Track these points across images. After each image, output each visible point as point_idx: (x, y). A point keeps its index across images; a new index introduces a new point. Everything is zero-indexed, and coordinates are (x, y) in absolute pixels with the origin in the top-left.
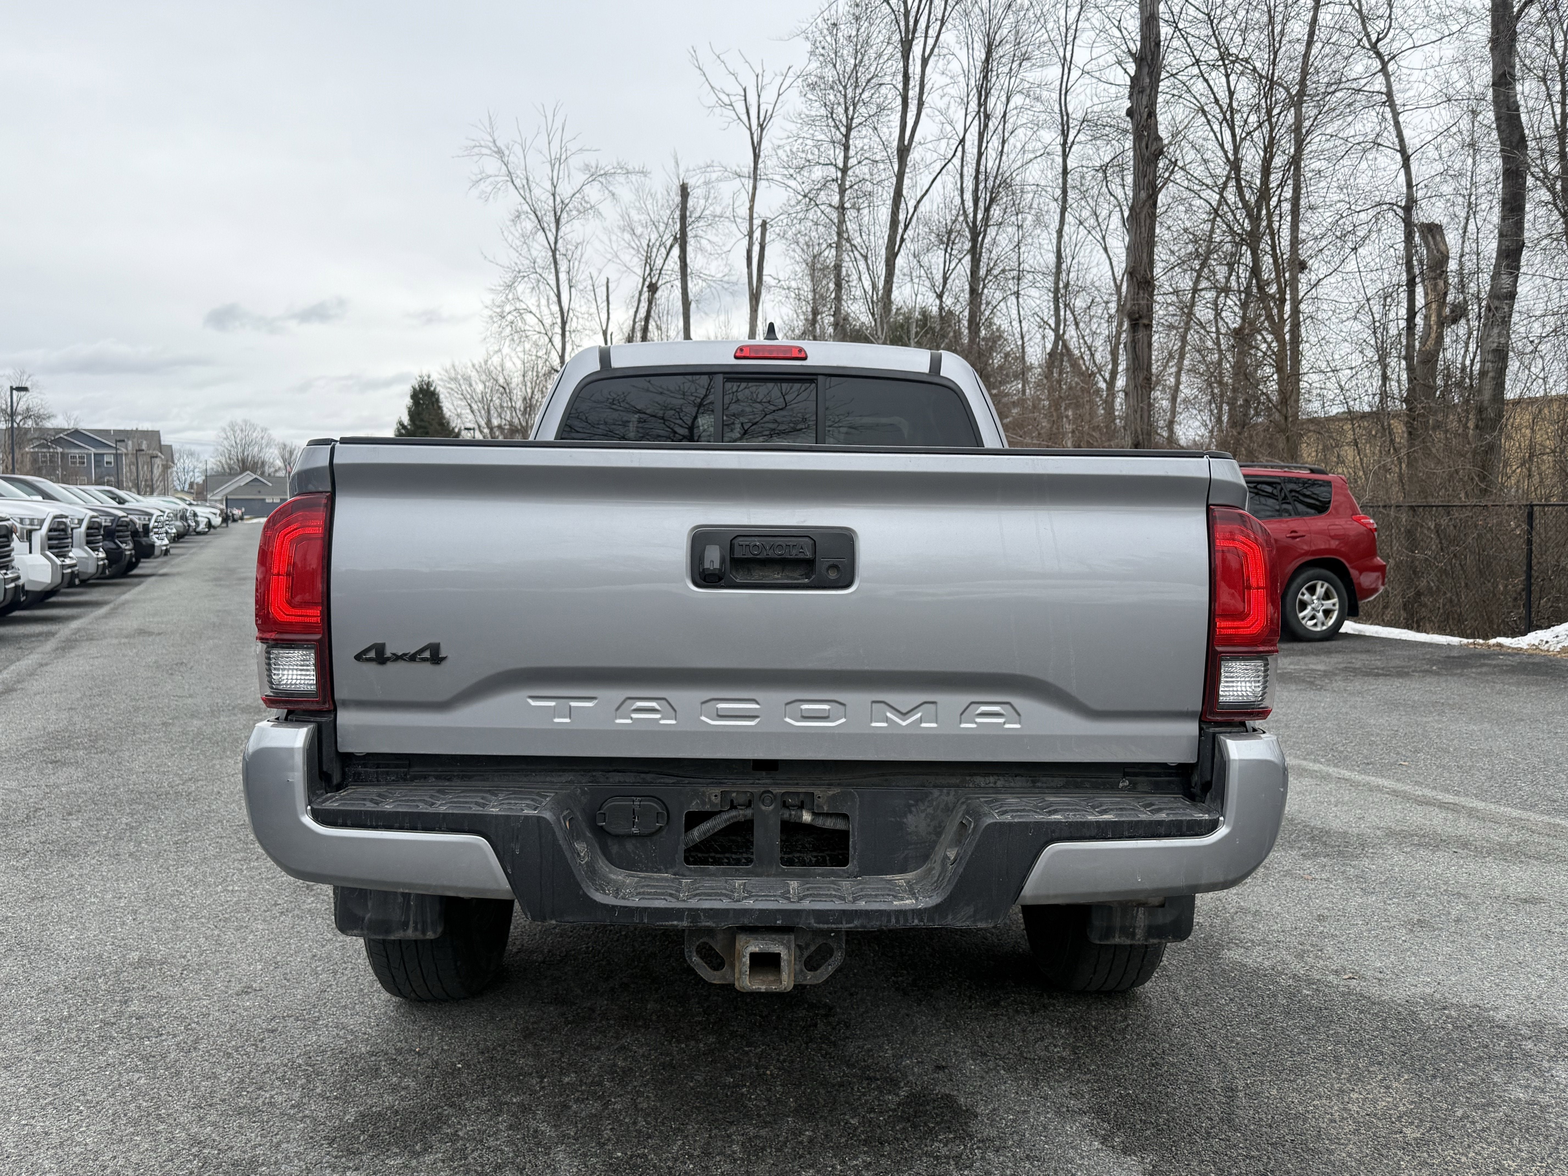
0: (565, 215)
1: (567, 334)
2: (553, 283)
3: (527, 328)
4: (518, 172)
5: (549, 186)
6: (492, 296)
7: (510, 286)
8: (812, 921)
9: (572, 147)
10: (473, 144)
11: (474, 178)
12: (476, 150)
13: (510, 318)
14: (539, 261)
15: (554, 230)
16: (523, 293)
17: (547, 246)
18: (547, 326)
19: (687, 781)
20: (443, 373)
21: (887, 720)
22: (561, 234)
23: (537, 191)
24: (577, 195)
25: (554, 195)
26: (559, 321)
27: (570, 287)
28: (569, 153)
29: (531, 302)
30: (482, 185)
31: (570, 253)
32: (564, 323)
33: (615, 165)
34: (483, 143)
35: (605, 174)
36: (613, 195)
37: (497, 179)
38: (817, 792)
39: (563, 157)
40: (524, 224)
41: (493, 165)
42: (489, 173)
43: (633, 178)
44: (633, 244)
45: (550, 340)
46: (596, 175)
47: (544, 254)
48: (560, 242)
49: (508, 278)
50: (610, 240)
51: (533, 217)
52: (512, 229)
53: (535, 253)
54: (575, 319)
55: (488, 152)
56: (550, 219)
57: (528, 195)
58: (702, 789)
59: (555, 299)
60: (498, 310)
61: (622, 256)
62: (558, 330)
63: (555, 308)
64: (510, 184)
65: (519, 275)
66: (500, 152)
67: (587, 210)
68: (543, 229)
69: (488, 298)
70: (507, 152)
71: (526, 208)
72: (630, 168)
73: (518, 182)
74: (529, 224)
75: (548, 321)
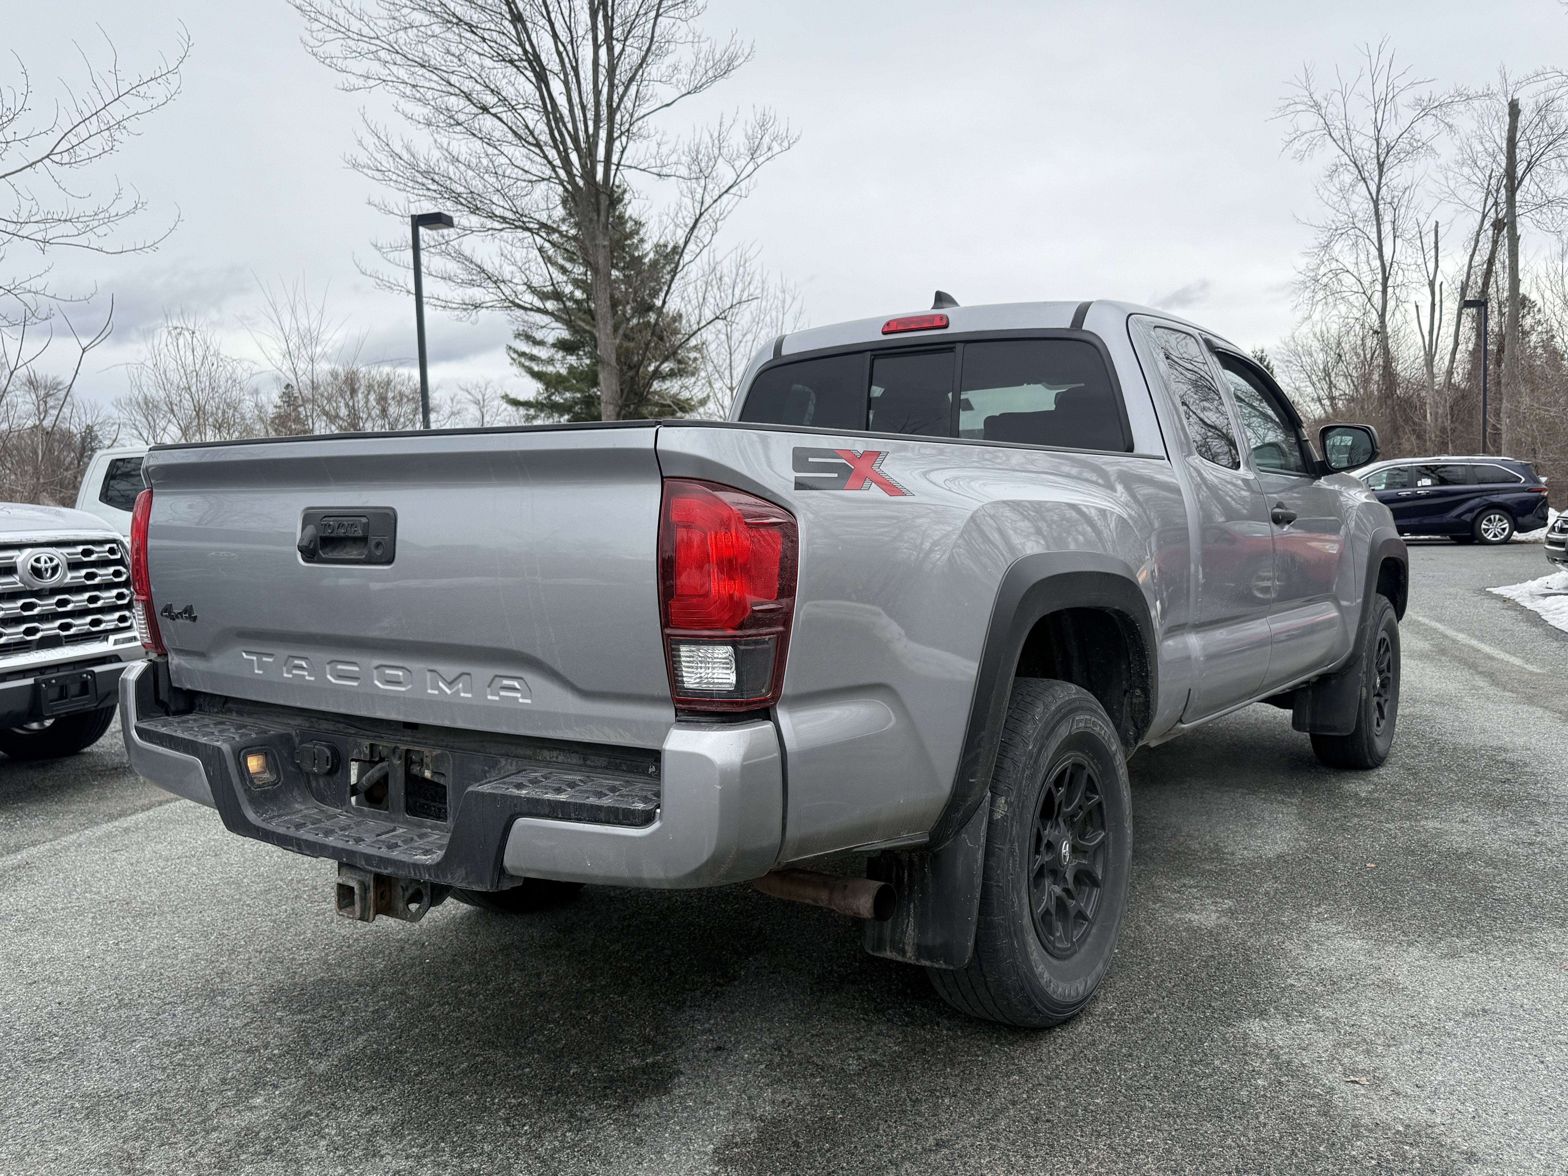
0: (1390, 159)
1: (1390, 290)
2: (1374, 236)
3: (1344, 289)
4: (1337, 123)
5: (1371, 132)
6: (1306, 260)
7: (1326, 247)
8: (363, 863)
9: (1401, 83)
10: (1287, 102)
11: (1287, 138)
12: (1291, 108)
13: (1325, 280)
14: (1360, 215)
15: (1376, 179)
16: (1341, 251)
17: (1369, 197)
18: (1366, 284)
19: (362, 732)
20: (1282, 345)
21: (439, 689)
22: (1383, 181)
23: (1357, 140)
24: (1405, 135)
25: (1377, 140)
26: (1380, 277)
27: (1395, 237)
28: (1396, 90)
29: (1348, 260)
30: (1297, 145)
31: (1396, 200)
32: (1385, 279)
33: (1452, 92)
34: (1297, 100)
35: (1440, 105)
36: (1450, 127)
37: (1313, 134)
38: (426, 751)
39: (1390, 96)
40: (1341, 177)
41: (1309, 120)
42: (1304, 131)
43: (1476, 103)
44: (1474, 178)
45: (1369, 300)
46: (1426, 109)
47: (1366, 206)
48: (1384, 190)
49: (1323, 238)
50: (1447, 178)
51: (1352, 168)
52: (1329, 185)
53: (1354, 207)
54: (1400, 272)
55: (1303, 107)
56: (1372, 167)
57: (1347, 146)
58: (359, 740)
59: (1376, 253)
60: (1312, 274)
61: (1459, 194)
62: (1379, 287)
63: (1377, 263)
64: (1327, 137)
65: (1336, 233)
66: (1316, 105)
67: (1417, 148)
68: (1364, 179)
69: (1302, 263)
70: (1324, 104)
71: (1345, 159)
72: (1472, 93)
73: (1336, 134)
74: (1348, 177)
75: (1366, 279)
